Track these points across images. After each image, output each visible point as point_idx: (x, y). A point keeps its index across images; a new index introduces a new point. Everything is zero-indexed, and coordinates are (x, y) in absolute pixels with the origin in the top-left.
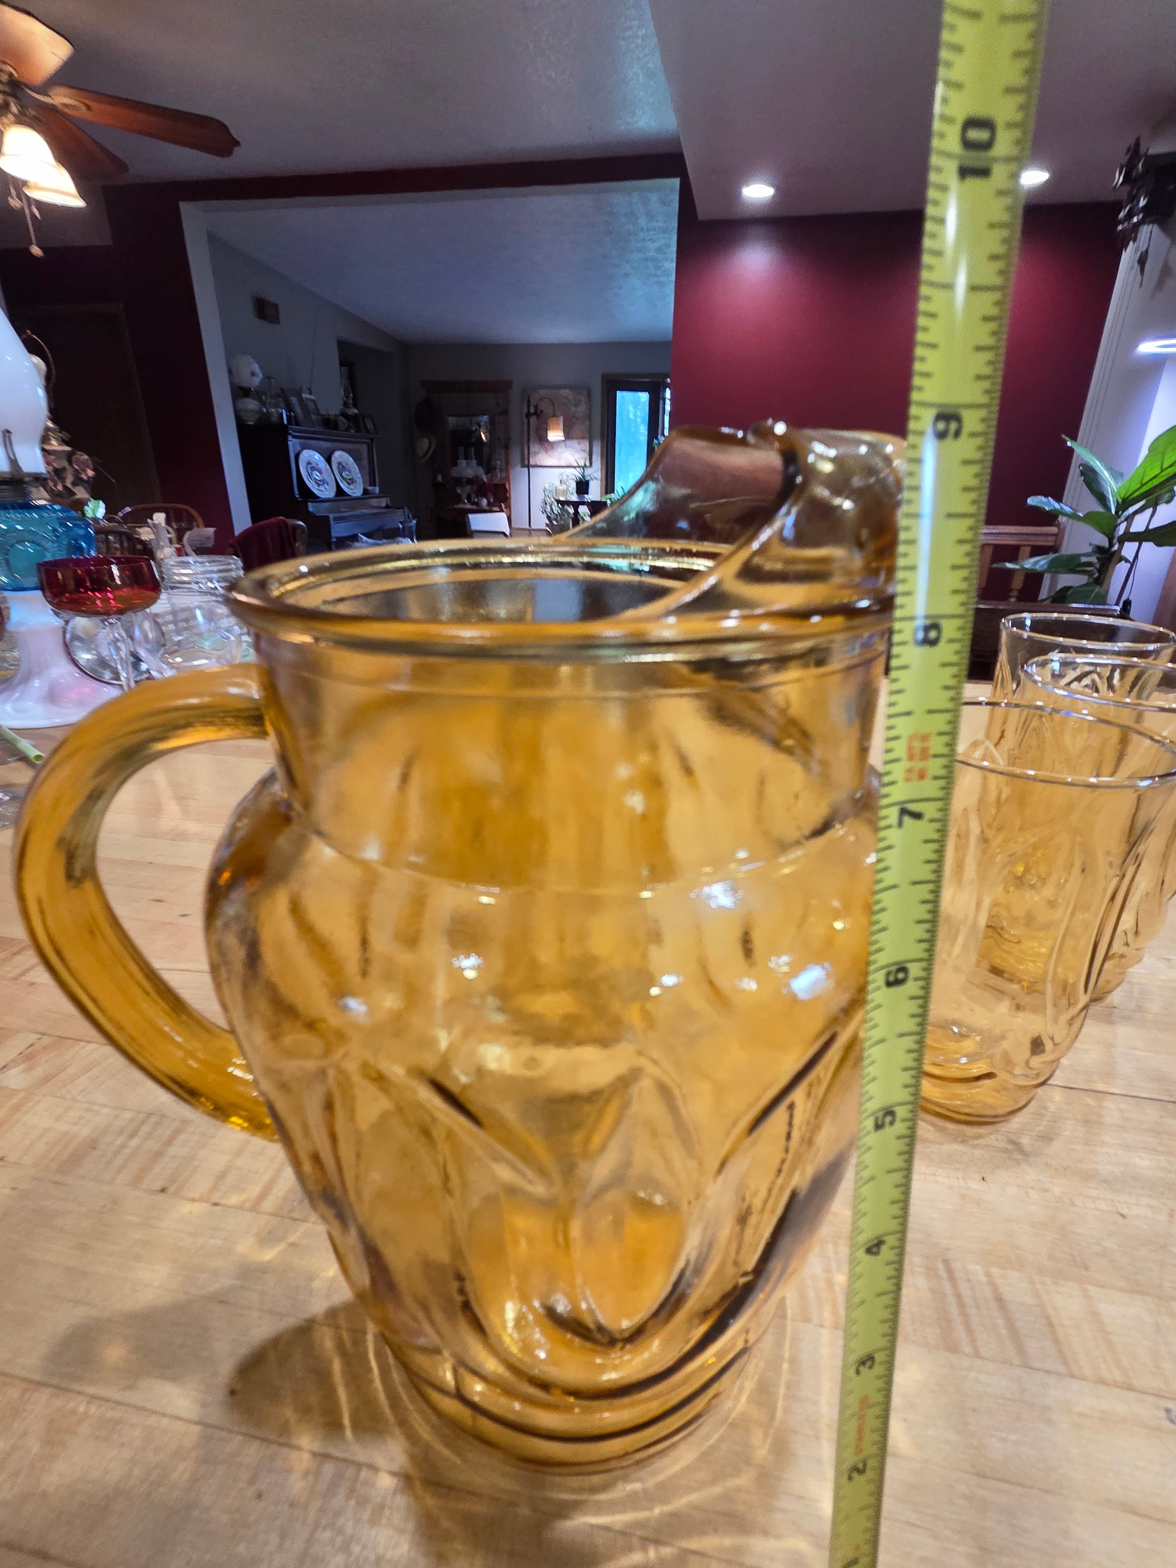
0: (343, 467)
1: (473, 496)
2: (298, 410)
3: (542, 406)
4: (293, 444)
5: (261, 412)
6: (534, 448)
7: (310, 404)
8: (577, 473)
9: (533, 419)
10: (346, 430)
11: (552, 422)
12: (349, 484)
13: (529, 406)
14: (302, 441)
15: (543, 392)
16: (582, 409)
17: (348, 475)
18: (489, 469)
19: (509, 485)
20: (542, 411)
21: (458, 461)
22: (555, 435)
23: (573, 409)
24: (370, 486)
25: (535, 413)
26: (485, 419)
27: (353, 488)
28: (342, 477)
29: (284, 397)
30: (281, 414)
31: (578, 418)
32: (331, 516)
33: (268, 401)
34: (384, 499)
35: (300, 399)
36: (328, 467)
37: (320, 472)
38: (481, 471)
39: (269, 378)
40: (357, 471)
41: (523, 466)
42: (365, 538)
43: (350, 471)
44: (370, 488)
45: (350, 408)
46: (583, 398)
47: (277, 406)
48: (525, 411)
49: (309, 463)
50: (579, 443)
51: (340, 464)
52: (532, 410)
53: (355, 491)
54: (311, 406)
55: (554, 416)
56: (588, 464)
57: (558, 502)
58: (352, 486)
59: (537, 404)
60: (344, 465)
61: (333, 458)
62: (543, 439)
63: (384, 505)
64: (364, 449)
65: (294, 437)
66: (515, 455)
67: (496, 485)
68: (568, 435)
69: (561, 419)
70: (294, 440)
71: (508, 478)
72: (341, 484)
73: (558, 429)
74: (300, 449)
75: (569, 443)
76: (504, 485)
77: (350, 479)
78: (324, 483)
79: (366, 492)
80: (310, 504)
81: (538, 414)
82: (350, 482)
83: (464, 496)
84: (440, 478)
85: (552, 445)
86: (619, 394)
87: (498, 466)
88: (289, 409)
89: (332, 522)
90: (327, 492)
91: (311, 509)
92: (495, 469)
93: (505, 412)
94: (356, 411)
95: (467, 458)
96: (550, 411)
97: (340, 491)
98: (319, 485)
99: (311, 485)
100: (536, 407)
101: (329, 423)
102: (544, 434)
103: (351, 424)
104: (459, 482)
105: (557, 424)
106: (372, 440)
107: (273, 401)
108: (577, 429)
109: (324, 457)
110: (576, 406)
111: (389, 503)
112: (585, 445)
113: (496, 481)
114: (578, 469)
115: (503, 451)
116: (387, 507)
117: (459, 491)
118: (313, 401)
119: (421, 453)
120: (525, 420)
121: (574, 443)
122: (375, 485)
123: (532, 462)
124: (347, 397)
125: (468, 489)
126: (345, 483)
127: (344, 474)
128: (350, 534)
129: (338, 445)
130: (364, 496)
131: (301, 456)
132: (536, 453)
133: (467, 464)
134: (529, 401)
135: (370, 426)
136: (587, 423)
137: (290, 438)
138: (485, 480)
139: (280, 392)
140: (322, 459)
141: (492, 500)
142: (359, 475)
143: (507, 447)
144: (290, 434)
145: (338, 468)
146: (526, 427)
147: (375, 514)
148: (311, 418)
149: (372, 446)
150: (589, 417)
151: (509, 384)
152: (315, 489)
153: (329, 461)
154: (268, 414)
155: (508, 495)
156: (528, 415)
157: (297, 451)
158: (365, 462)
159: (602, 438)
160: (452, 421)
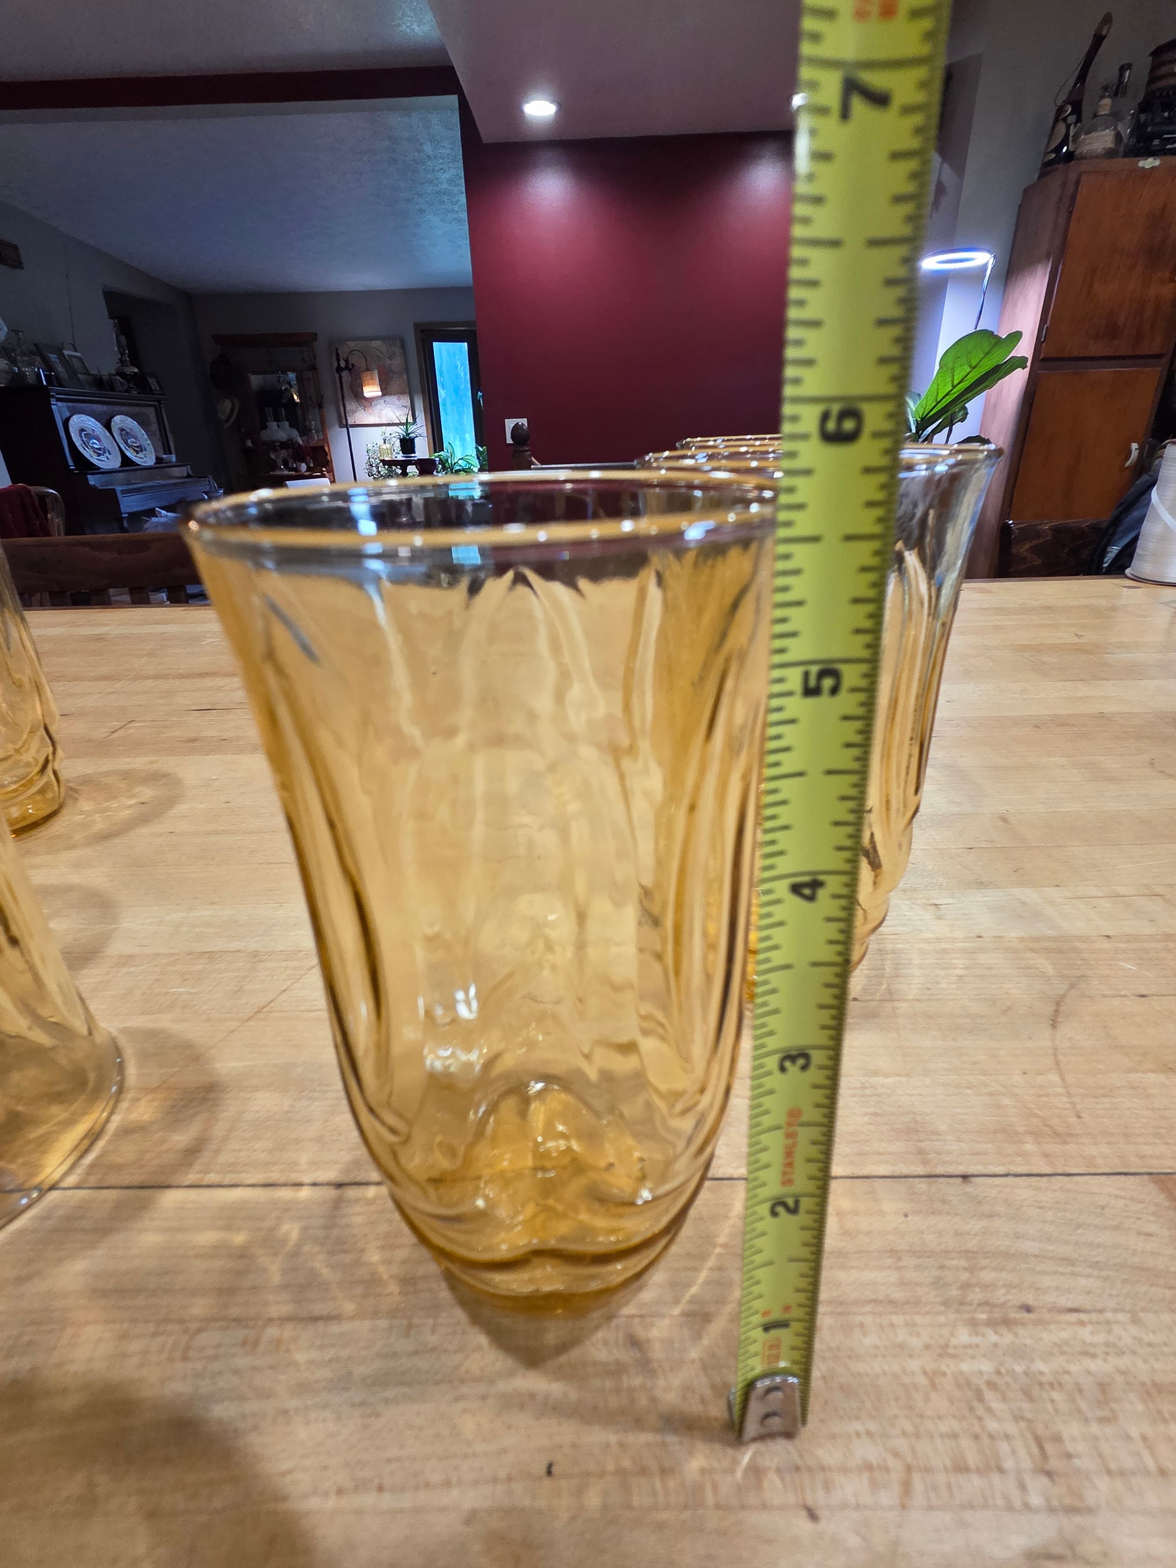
0: (127, 433)
1: (290, 461)
2: (61, 369)
3: (353, 360)
4: (58, 409)
5: (13, 372)
6: (351, 406)
7: (75, 361)
8: (400, 431)
9: (345, 374)
10: (126, 391)
11: (366, 376)
12: (137, 452)
13: (338, 360)
14: (70, 404)
15: (352, 344)
16: (397, 363)
17: (134, 442)
18: (304, 431)
19: (328, 446)
20: (353, 365)
21: (267, 424)
22: (371, 390)
23: (388, 362)
24: (165, 454)
25: (347, 368)
26: (292, 376)
27: (143, 456)
28: (126, 443)
29: (38, 351)
30: (39, 375)
31: (394, 373)
32: (118, 489)
33: (19, 358)
34: (184, 468)
35: (61, 356)
36: (108, 434)
37: (99, 440)
38: (295, 434)
39: (16, 332)
40: (145, 436)
41: (341, 426)
42: (163, 512)
43: (136, 438)
44: (164, 456)
45: (127, 366)
46: (398, 350)
47: (31, 364)
48: (335, 364)
49: (82, 430)
50: (399, 399)
51: (122, 430)
52: (343, 364)
53: (147, 459)
54: (77, 364)
55: (367, 369)
56: (410, 420)
57: (383, 461)
58: (140, 455)
59: (347, 358)
60: (129, 431)
61: (113, 424)
62: (359, 396)
63: (185, 474)
64: (151, 412)
65: (58, 400)
66: (331, 415)
67: (313, 448)
68: (385, 392)
69: (376, 374)
70: (59, 404)
71: (325, 440)
72: (128, 454)
73: (373, 384)
74: (68, 414)
75: (387, 398)
76: (322, 448)
77: (137, 447)
78: (105, 452)
79: (159, 460)
80: (89, 477)
81: (350, 368)
82: (139, 449)
83: (279, 461)
84: (249, 444)
85: (368, 402)
86: (435, 345)
87: (313, 427)
88: (49, 367)
89: (120, 496)
90: (112, 462)
91: (92, 483)
92: (311, 430)
93: (313, 368)
94: (136, 370)
95: (277, 419)
96: (363, 365)
97: (126, 461)
98: (99, 455)
99: (88, 454)
100: (347, 361)
101: (99, 383)
102: (360, 390)
103: (131, 385)
104: (272, 446)
105: (372, 379)
106: (159, 402)
107: (25, 358)
108: (394, 385)
109: (102, 424)
110: (390, 358)
111: (190, 473)
112: (406, 400)
113: (313, 443)
114: (402, 427)
115: (316, 410)
116: (189, 476)
117: (273, 456)
118: (80, 359)
119: (223, 417)
120: (337, 375)
121: (393, 399)
122: (171, 453)
123: (350, 422)
124: (122, 354)
125: (284, 453)
126: (132, 451)
127: (129, 441)
128: (144, 508)
129: (116, 408)
130: (156, 465)
131: (71, 422)
132: (354, 412)
133: (278, 426)
134: (338, 355)
135: (154, 385)
136: (405, 376)
137: (53, 401)
138: (301, 443)
139: (33, 348)
140: (99, 425)
141: (312, 465)
142: (149, 442)
143: (320, 406)
144: (53, 396)
145: (121, 435)
146: (338, 384)
147: (175, 484)
148: (78, 378)
149: (160, 408)
150: (407, 370)
151: (314, 337)
152: (94, 460)
153: (108, 426)
154: (21, 376)
155: (329, 458)
156: (339, 370)
157: (64, 418)
158: (155, 427)
159: (423, 393)
160: (255, 380)
